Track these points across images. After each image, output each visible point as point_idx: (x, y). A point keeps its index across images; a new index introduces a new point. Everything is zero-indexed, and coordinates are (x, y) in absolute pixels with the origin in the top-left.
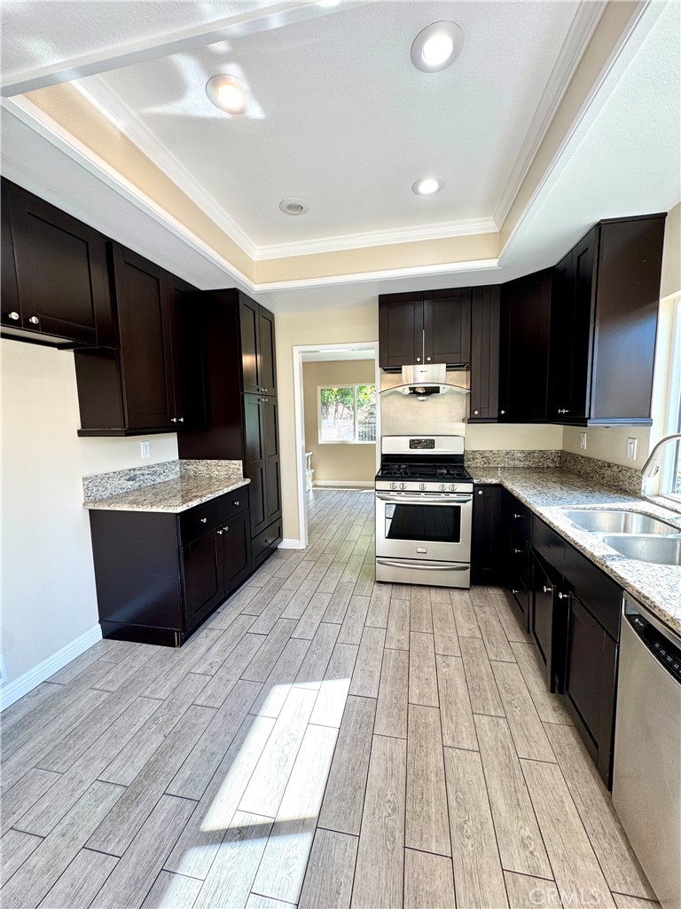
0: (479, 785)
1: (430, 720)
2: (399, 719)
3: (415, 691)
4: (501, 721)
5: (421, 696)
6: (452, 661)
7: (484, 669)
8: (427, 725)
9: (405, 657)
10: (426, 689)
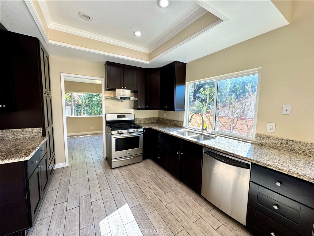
0: (178, 209)
1: (157, 201)
2: (150, 206)
3: (148, 196)
4: (172, 192)
5: (151, 196)
6: (151, 183)
7: (160, 181)
8: (158, 203)
9: (138, 188)
10: (151, 194)
